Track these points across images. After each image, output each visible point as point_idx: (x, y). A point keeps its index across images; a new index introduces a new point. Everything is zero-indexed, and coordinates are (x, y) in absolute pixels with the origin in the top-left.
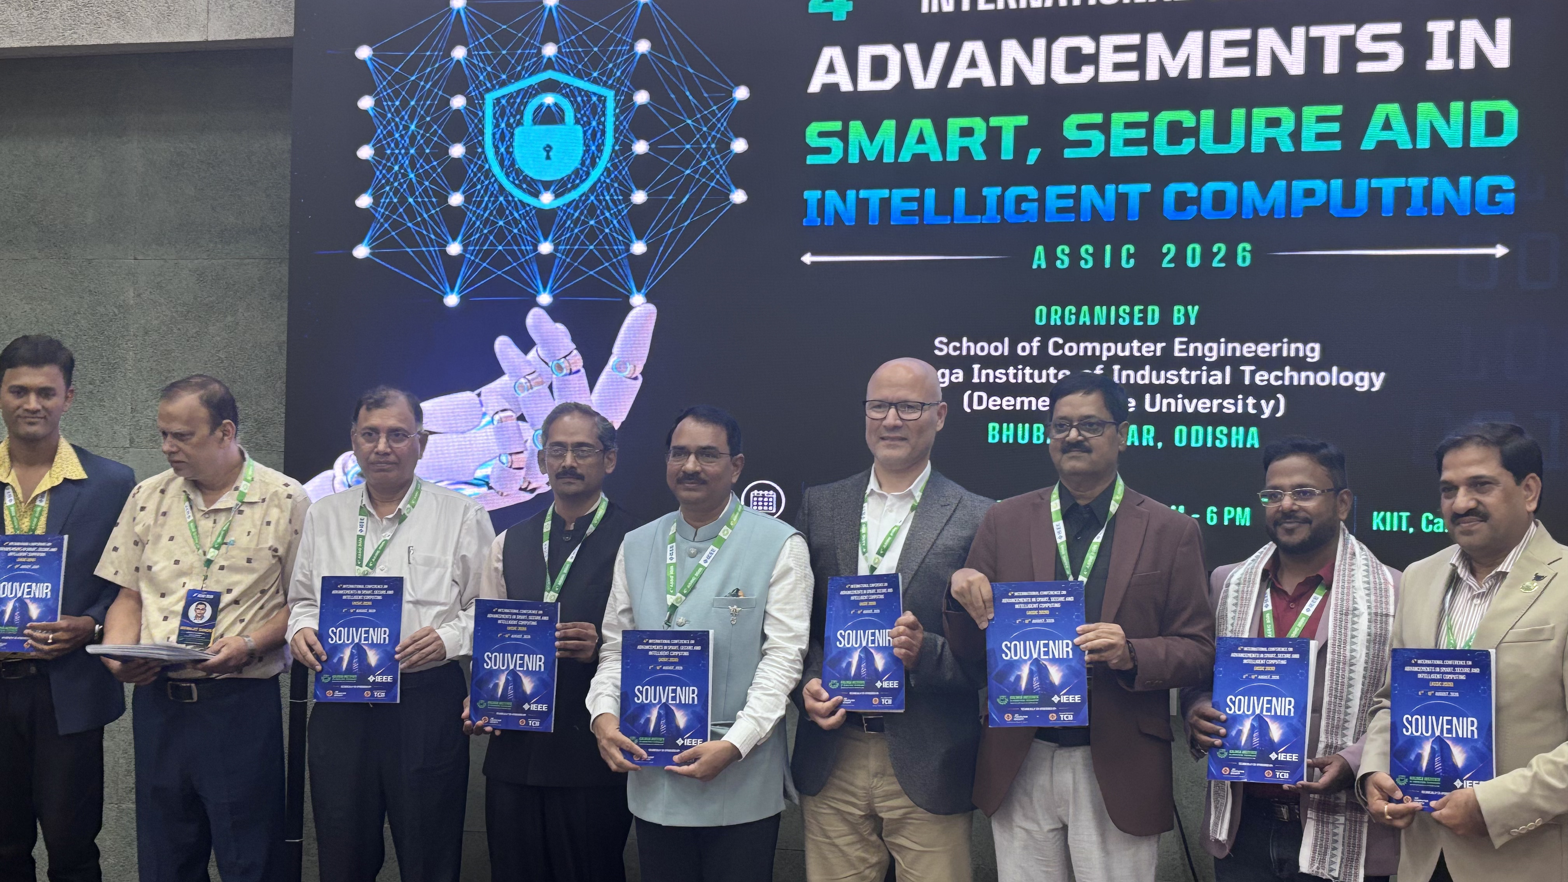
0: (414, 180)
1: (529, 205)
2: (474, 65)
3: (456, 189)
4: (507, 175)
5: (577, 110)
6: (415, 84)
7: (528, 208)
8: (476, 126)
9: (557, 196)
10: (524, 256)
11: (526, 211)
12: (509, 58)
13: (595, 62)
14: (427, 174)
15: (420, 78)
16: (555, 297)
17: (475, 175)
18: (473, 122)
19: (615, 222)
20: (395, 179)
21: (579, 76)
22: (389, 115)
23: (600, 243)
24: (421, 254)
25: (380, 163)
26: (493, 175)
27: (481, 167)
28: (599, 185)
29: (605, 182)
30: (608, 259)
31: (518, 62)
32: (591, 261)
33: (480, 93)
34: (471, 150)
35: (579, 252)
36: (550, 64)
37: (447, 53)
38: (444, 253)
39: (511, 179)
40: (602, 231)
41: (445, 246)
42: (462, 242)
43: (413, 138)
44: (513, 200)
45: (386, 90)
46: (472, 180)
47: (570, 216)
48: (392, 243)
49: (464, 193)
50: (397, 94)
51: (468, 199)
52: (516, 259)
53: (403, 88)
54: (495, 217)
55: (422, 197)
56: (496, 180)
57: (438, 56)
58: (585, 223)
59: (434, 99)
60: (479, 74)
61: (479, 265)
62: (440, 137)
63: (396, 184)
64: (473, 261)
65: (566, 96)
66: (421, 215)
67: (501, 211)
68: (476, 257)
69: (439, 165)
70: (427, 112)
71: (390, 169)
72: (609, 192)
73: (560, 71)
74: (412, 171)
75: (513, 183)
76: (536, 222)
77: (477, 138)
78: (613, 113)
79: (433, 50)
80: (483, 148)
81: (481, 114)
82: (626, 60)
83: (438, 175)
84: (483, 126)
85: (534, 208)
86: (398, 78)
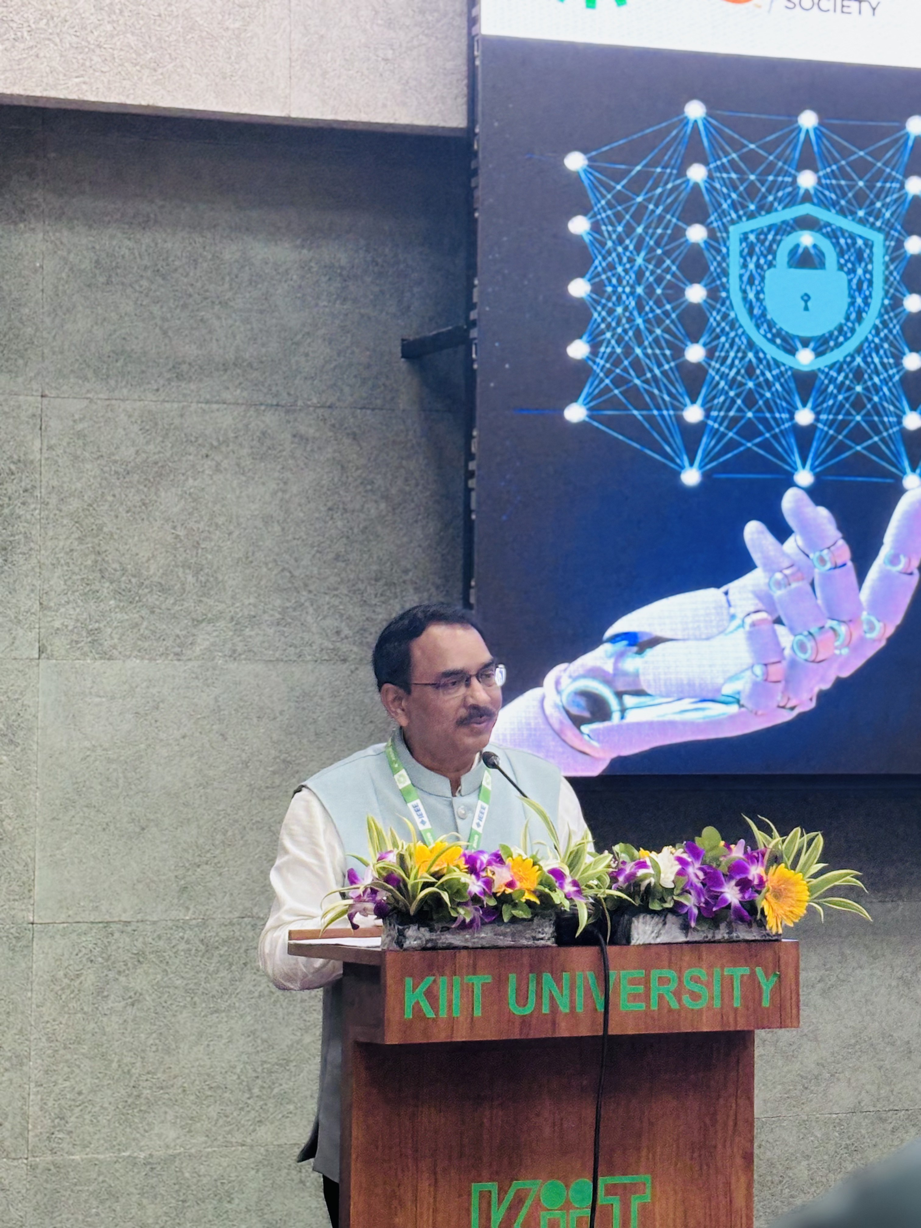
0: (642, 327)
1: (784, 365)
2: (715, 189)
3: (695, 341)
4: (758, 327)
5: (841, 254)
6: (642, 208)
7: (783, 368)
8: (719, 264)
9: (819, 354)
10: (778, 426)
11: (781, 372)
12: (758, 185)
13: (860, 199)
14: (659, 321)
15: (649, 200)
16: (817, 476)
17: (719, 324)
18: (715, 259)
19: (885, 389)
20: (619, 323)
21: (842, 212)
22: (610, 244)
23: (868, 414)
24: (650, 419)
25: (598, 303)
26: (741, 326)
27: (725, 316)
28: (866, 345)
29: (873, 341)
30: (878, 432)
31: (769, 191)
32: (858, 435)
33: (723, 224)
34: (713, 294)
35: (844, 424)
36: (807, 198)
37: (682, 173)
38: (680, 420)
39: (762, 331)
40: (870, 400)
41: (682, 410)
42: (703, 405)
43: (640, 274)
44: (765, 358)
45: (605, 211)
46: (714, 330)
47: (832, 380)
48: (613, 403)
49: (705, 345)
50: (619, 217)
51: (710, 354)
52: (769, 428)
53: (627, 210)
54: (743, 377)
55: (652, 348)
56: (744, 333)
57: (671, 174)
58: (849, 389)
59: (666, 228)
60: (722, 201)
61: (724, 435)
62: (674, 275)
63: (619, 330)
64: (717, 430)
65: (827, 236)
66: (651, 371)
67: (750, 371)
68: (721, 424)
69: (674, 309)
70: (658, 244)
71: (611, 312)
72: (877, 353)
73: (818, 205)
74: (640, 314)
75: (765, 336)
76: (792, 385)
77: (720, 279)
78: (881, 260)
79: (664, 167)
80: (728, 291)
81: (724, 250)
82: (896, 201)
83: (672, 322)
84: (728, 265)
85: (791, 368)
86: (620, 198)
